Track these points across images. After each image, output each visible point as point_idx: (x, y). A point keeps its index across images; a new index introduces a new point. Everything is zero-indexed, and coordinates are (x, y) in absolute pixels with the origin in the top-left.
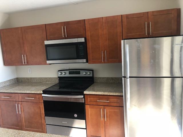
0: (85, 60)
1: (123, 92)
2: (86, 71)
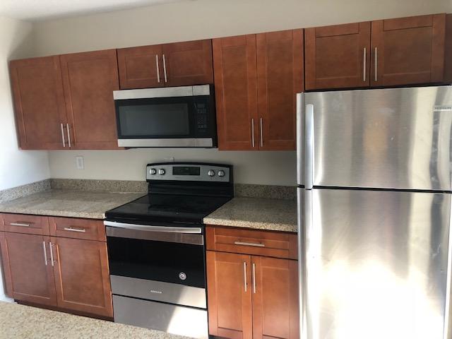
1: (297, 224)
2: (214, 168)
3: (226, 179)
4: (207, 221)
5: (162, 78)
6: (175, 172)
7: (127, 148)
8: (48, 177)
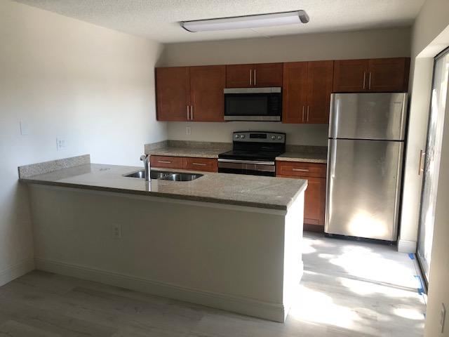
0: (278, 118)
1: (327, 159)
2: (275, 134)
3: (282, 141)
4: (277, 158)
5: (253, 83)
6: (252, 136)
8: (166, 139)
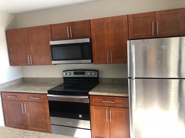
0: (90, 61)
1: (128, 93)
2: (91, 72)
3: (96, 76)
4: (90, 93)
5: (70, 36)
6: (75, 74)
7: (55, 64)
8: (22, 77)
